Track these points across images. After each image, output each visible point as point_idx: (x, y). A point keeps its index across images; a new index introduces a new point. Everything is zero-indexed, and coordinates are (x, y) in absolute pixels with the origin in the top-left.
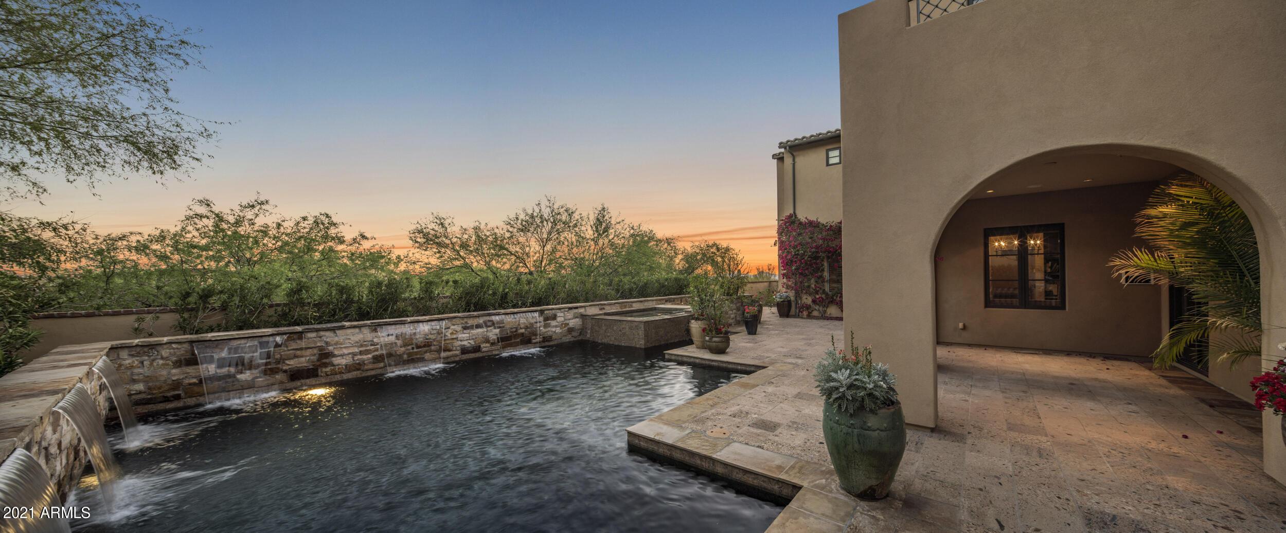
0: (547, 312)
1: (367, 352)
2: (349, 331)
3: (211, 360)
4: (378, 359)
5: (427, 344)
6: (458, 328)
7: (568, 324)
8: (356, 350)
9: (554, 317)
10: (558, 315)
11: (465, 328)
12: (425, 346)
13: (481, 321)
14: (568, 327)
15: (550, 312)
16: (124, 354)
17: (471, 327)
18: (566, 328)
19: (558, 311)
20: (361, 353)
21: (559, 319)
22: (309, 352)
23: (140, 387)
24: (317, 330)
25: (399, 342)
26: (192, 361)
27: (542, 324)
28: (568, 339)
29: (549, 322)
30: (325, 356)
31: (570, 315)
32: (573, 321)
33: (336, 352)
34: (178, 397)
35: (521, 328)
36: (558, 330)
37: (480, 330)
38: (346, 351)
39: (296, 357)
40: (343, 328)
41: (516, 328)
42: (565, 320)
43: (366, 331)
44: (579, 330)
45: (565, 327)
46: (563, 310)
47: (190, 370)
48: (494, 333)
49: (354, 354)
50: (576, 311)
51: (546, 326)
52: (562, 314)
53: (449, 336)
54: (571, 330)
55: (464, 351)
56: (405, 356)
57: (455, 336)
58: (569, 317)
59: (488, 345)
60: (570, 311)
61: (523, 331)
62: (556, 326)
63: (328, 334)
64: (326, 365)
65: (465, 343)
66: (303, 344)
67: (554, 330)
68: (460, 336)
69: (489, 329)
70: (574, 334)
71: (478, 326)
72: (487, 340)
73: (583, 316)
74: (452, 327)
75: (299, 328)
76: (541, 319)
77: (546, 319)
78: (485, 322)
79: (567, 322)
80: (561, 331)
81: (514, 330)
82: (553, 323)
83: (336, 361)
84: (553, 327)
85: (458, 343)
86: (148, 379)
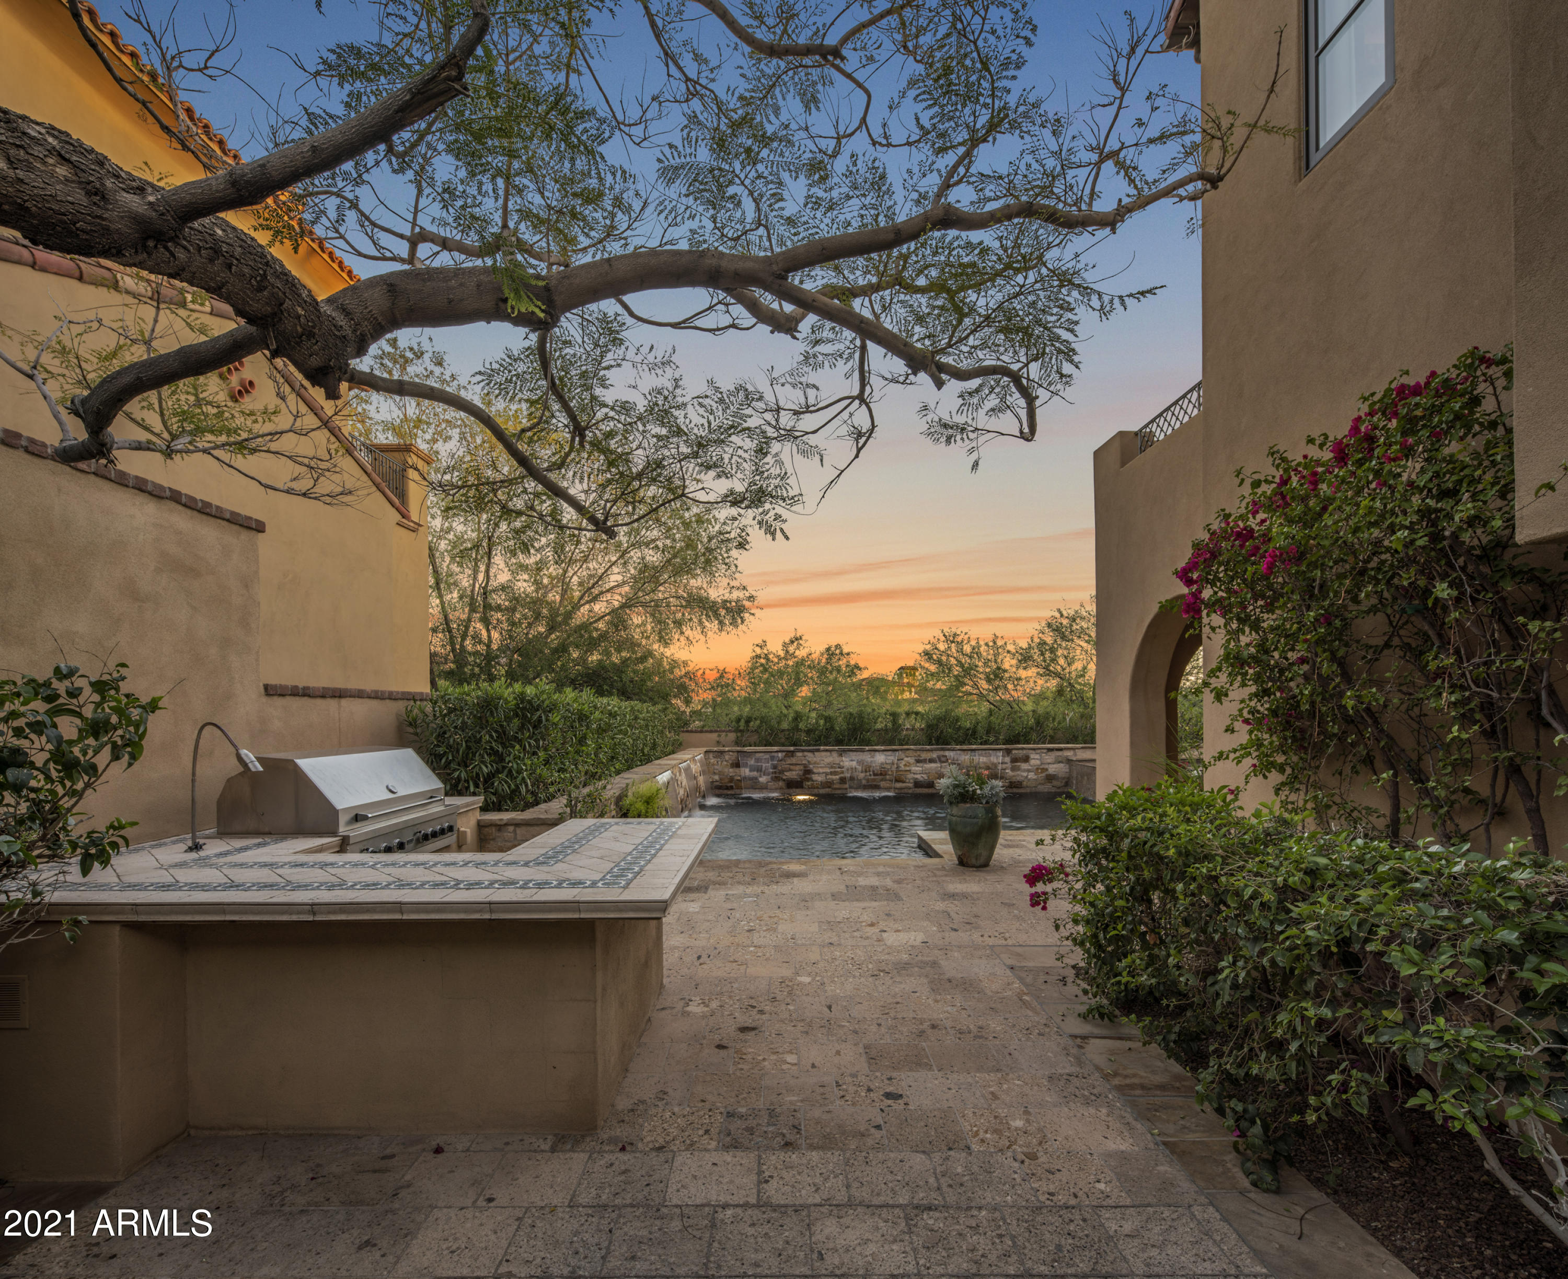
0: (1017, 752)
1: (835, 773)
2: (824, 754)
3: (746, 765)
4: (843, 780)
5: (882, 773)
6: (911, 760)
7: (1047, 770)
8: (828, 770)
9: (1026, 759)
10: (1032, 756)
11: (918, 761)
12: (880, 775)
13: (934, 755)
14: (1047, 773)
15: (1021, 752)
16: (711, 755)
17: (924, 761)
18: (1044, 774)
19: (1031, 751)
20: (831, 773)
21: (1032, 762)
22: (798, 767)
23: (717, 777)
24: (803, 751)
25: (859, 768)
26: (737, 765)
27: (1009, 765)
28: (1046, 788)
29: (1019, 764)
30: (808, 772)
31: (1050, 758)
32: (1054, 766)
33: (815, 771)
34: (732, 788)
36: (1032, 775)
37: (933, 765)
38: (821, 770)
39: (790, 770)
40: (818, 750)
42: (1042, 764)
43: (835, 754)
44: (1063, 778)
45: (1041, 773)
46: (1039, 751)
47: (737, 770)
48: (948, 770)
49: (827, 774)
50: (1060, 753)
51: (1013, 769)
52: (1037, 756)
53: (903, 768)
54: (1050, 778)
55: (917, 784)
56: (864, 782)
57: (908, 769)
58: (1049, 761)
60: (1050, 753)
62: (1029, 771)
63: (809, 754)
64: (808, 779)
65: (918, 776)
66: (794, 760)
67: (1025, 774)
68: (914, 769)
70: (1055, 783)
71: (931, 761)
72: (942, 776)
73: (1069, 761)
74: (905, 759)
75: (792, 748)
76: (1007, 759)
77: (1014, 760)
78: (939, 757)
79: (1046, 766)
80: (1035, 777)
82: (1024, 766)
83: (815, 777)
84: (1025, 771)
85: (910, 776)
86: (720, 773)
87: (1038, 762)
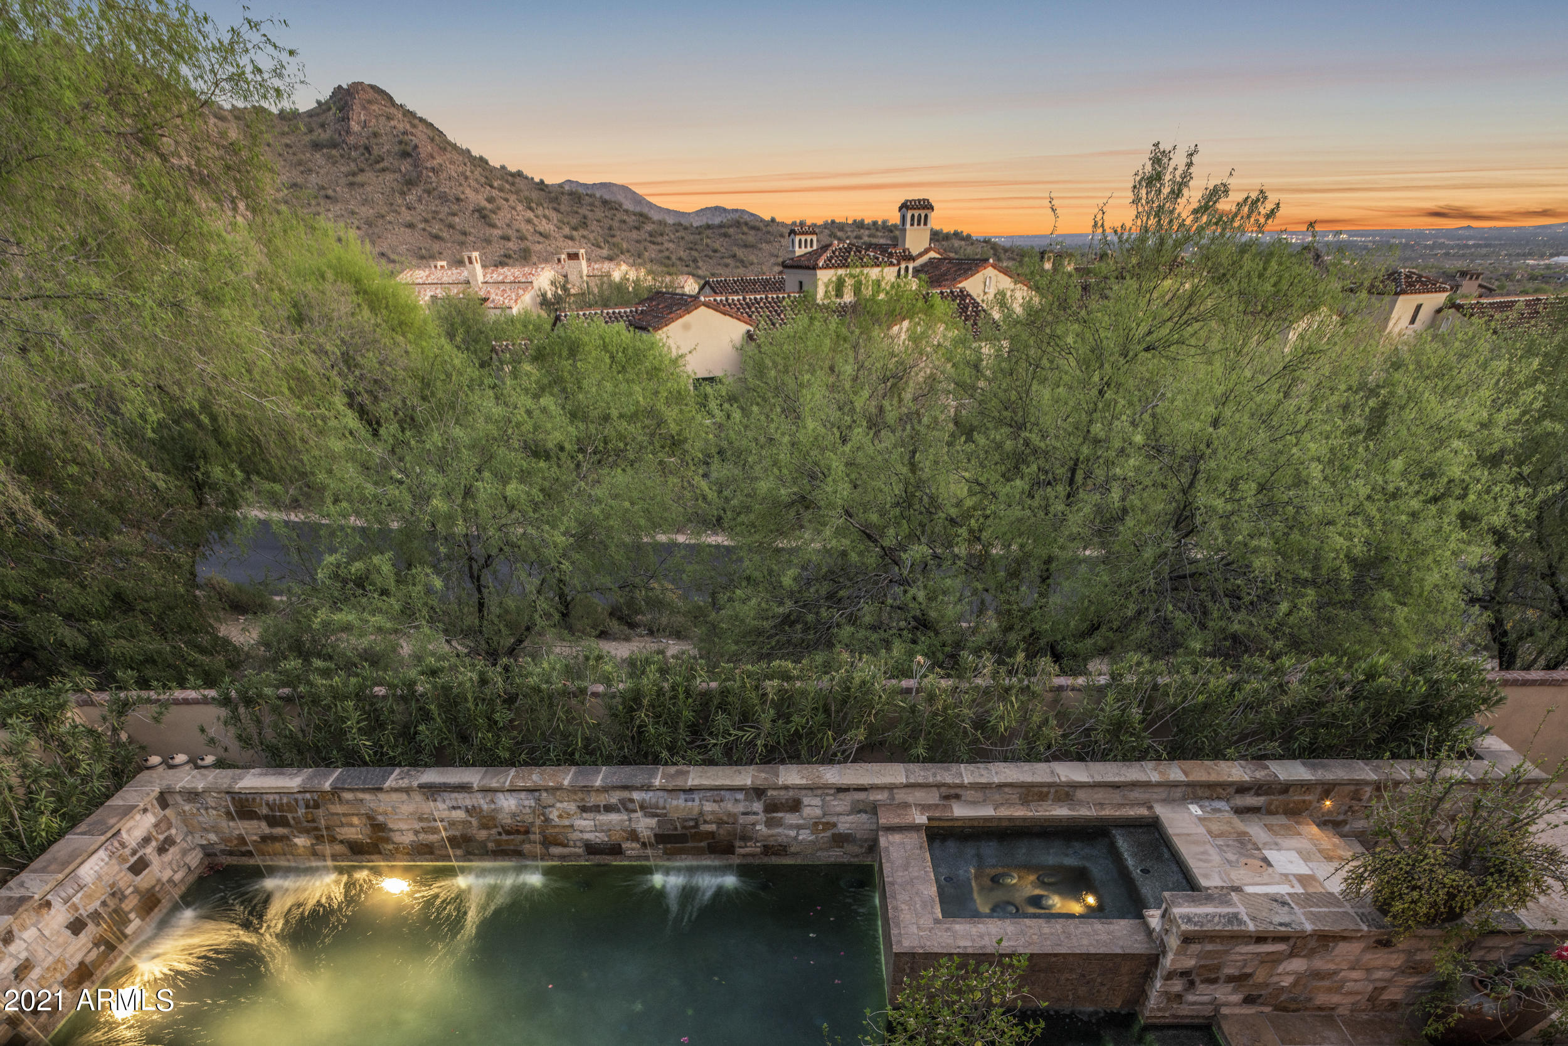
0: (775, 793)
1: (431, 830)
5: (522, 830)
6: (572, 807)
7: (835, 825)
8: (418, 825)
9: (794, 806)
10: (806, 801)
11: (584, 809)
12: (518, 832)
13: (614, 798)
14: (835, 831)
15: (782, 793)
16: (179, 799)
17: (596, 809)
18: (828, 834)
19: (804, 792)
20: (421, 830)
21: (806, 811)
23: (213, 837)
25: (474, 820)
27: (762, 817)
28: (835, 857)
29: (780, 815)
30: (376, 826)
31: (839, 803)
32: (850, 818)
33: (391, 825)
35: (705, 822)
36: (805, 835)
37: (614, 817)
38: (405, 825)
40: (388, 789)
41: (696, 821)
42: (824, 815)
44: (866, 840)
45: (824, 830)
46: (819, 792)
48: (645, 825)
49: (412, 831)
50: (859, 796)
51: (769, 823)
52: (817, 801)
53: (557, 821)
54: (840, 840)
55: (590, 849)
56: (489, 845)
57: (566, 822)
58: (838, 809)
59: (634, 845)
60: (841, 795)
61: (713, 827)
62: (799, 827)
64: (383, 841)
65: (587, 836)
66: (341, 808)
67: (793, 833)
68: (580, 823)
69: (633, 815)
70: (850, 848)
71: (609, 809)
72: (633, 836)
74: (558, 805)
76: (758, 806)
77: (771, 808)
78: (623, 802)
79: (834, 819)
80: (812, 838)
81: (692, 823)
82: (791, 819)
84: (791, 827)
85: (576, 836)
86: (215, 829)
87: (818, 812)
